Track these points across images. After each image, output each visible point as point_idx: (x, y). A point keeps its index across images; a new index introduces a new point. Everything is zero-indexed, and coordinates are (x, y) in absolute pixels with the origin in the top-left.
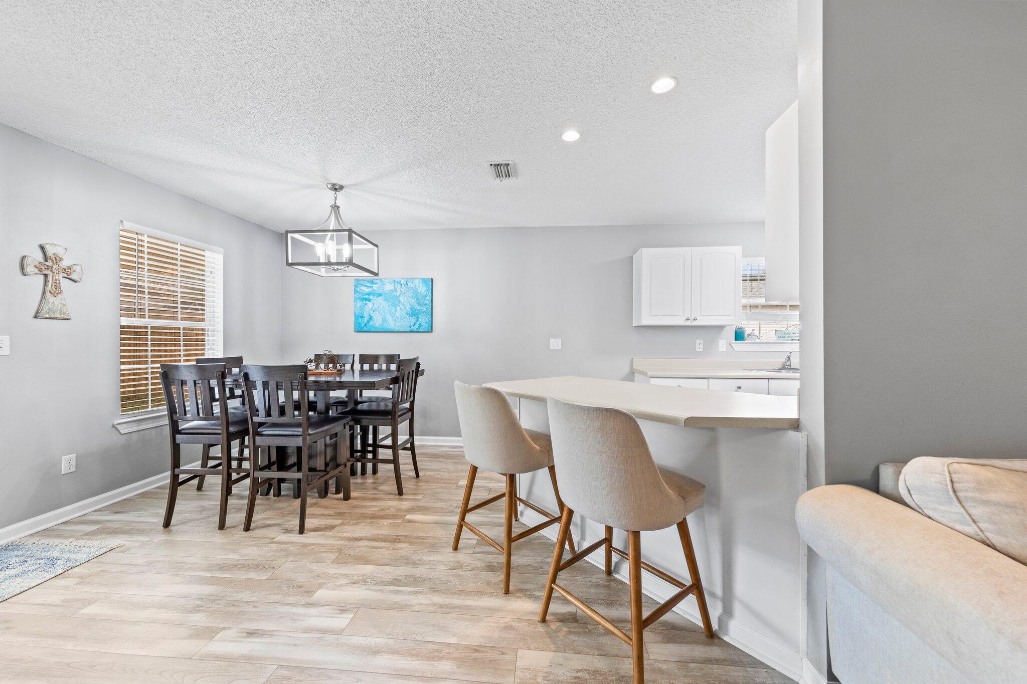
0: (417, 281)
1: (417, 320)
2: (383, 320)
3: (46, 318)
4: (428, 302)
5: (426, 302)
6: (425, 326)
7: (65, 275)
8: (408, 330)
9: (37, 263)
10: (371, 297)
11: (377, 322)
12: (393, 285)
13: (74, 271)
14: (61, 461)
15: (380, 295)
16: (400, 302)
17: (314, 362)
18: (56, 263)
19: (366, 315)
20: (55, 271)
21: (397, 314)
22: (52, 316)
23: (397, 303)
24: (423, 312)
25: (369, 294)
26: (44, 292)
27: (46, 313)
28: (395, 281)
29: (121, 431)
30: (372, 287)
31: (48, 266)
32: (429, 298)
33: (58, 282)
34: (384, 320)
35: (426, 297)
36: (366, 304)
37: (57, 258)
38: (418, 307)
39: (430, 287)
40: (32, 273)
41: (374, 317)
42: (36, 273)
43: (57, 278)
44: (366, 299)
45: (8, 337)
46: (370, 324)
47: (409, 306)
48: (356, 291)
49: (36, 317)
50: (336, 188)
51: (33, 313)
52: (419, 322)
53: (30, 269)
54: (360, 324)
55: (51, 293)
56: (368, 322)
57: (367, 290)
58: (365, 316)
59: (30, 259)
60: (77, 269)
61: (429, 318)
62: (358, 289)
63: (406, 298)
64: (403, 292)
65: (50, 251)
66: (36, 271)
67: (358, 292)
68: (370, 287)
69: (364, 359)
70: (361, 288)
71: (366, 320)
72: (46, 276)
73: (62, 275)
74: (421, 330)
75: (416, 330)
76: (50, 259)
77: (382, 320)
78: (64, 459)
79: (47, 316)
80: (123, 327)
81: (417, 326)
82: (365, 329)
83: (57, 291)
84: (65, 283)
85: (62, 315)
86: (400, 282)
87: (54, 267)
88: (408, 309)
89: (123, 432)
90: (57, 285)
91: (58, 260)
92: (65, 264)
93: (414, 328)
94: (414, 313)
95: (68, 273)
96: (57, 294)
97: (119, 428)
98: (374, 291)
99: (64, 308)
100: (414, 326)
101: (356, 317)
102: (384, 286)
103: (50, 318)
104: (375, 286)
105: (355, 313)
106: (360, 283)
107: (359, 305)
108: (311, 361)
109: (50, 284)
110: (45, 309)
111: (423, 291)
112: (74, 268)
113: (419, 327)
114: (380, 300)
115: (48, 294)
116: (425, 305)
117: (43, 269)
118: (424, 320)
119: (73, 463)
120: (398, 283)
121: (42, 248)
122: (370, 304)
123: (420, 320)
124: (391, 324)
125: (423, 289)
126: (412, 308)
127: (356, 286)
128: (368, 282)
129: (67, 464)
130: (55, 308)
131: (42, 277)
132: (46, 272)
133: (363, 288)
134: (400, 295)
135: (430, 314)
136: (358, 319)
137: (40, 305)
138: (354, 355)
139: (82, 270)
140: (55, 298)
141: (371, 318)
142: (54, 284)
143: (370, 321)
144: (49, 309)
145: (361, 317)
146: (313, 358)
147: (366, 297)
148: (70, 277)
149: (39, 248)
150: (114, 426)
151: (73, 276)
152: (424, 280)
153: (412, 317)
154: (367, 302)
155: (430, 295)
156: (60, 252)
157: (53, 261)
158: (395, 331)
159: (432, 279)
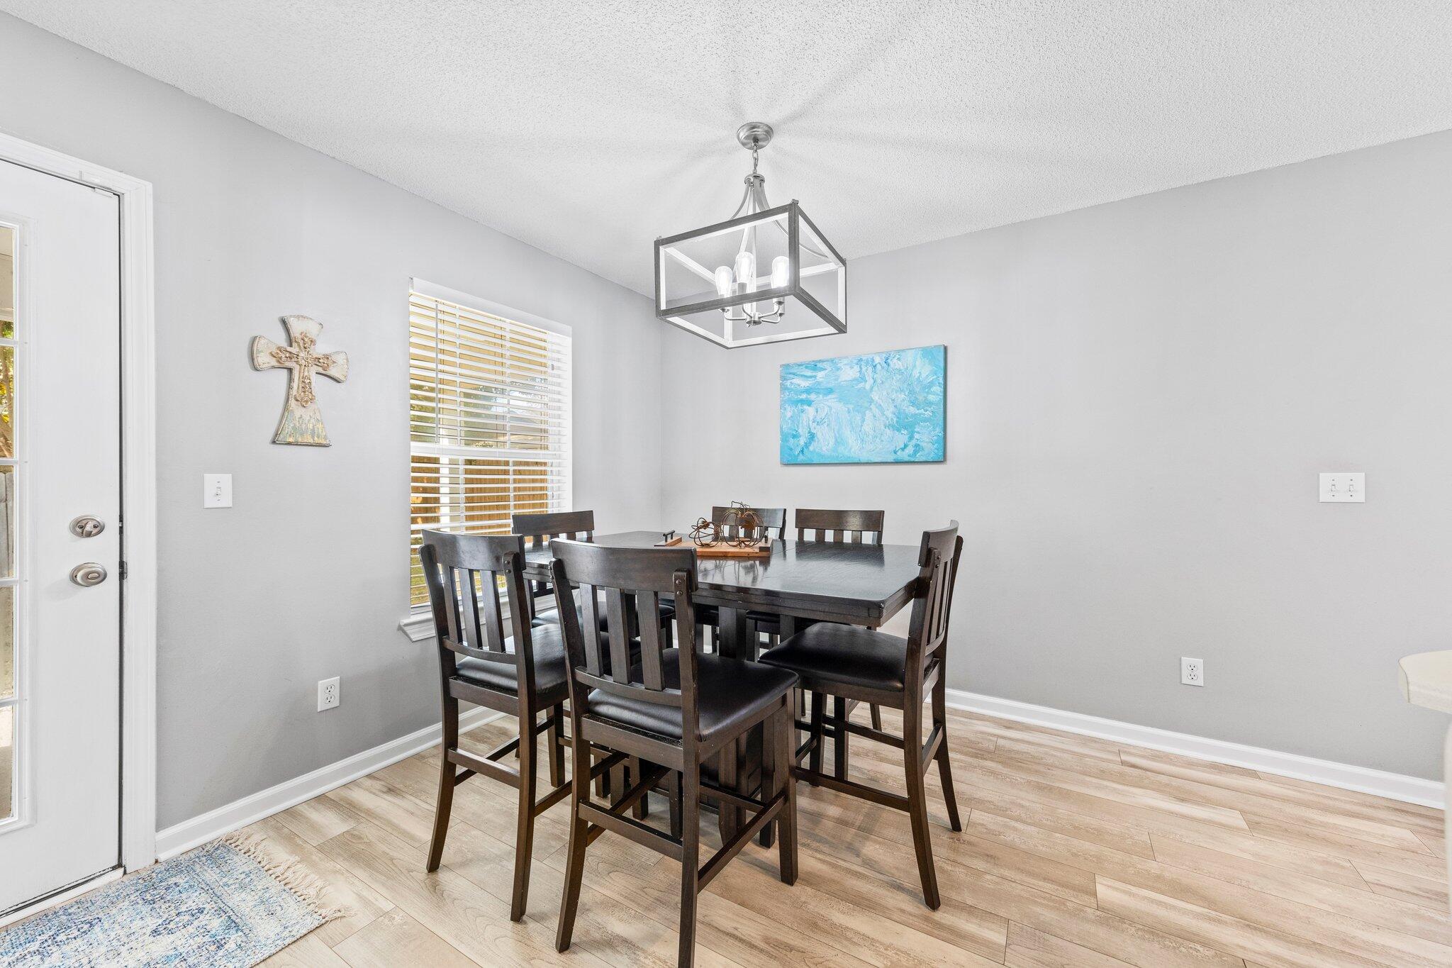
0: (909, 357)
1: (911, 438)
2: (836, 440)
3: (289, 444)
4: (935, 396)
5: (931, 398)
6: (930, 451)
7: (320, 370)
8: (891, 458)
9: (275, 351)
10: (813, 397)
11: (824, 445)
12: (857, 368)
13: (334, 362)
14: (317, 689)
15: (830, 391)
16: (871, 401)
17: (711, 526)
18: (305, 348)
19: (803, 432)
20: (303, 362)
21: (867, 427)
22: (300, 440)
23: (866, 405)
24: (925, 420)
25: (808, 391)
26: (287, 400)
27: (290, 435)
28: (861, 360)
29: (412, 637)
30: (815, 377)
31: (290, 353)
32: (938, 389)
33: (307, 381)
34: (839, 441)
35: (930, 387)
36: (803, 411)
37: (306, 340)
38: (912, 410)
39: (942, 365)
40: (266, 365)
41: (819, 435)
42: (273, 367)
43: (306, 374)
44: (802, 402)
45: (229, 477)
46: (811, 448)
47: (892, 409)
48: (784, 388)
49: (274, 442)
50: (757, 137)
51: (270, 436)
52: (914, 442)
53: (264, 359)
54: (791, 449)
55: (297, 400)
56: (807, 445)
57: (804, 384)
58: (801, 433)
59: (263, 341)
60: (340, 359)
61: (940, 433)
62: (788, 383)
63: (885, 393)
64: (879, 381)
65: (297, 328)
66: (274, 362)
67: (786, 388)
68: (811, 377)
69: (804, 518)
70: (794, 381)
71: (802, 441)
72: (290, 370)
73: (315, 369)
74: (919, 457)
75: (907, 459)
76: (296, 342)
77: (833, 440)
78: (322, 684)
79: (291, 440)
80: (416, 459)
81: (910, 450)
82: (801, 458)
83: (306, 397)
84: (318, 383)
85: (316, 438)
86: (873, 360)
87: (302, 354)
88: (890, 415)
89: (414, 637)
90: (306, 386)
91: (306, 343)
92: (320, 349)
93: (904, 456)
94: (904, 424)
95: (323, 365)
96: (307, 402)
97: (408, 632)
98: (819, 383)
99: (320, 426)
100: (903, 449)
101: (785, 438)
102: (838, 373)
103: (297, 444)
104: (820, 375)
105: (781, 428)
106: (792, 371)
107: (789, 414)
108: (706, 525)
109: (295, 385)
110: (288, 428)
111: (924, 375)
112: (334, 358)
113: (915, 452)
114: (831, 401)
115: (292, 402)
116: (930, 404)
117: (284, 359)
118: (926, 437)
119: (336, 692)
120: (867, 362)
121: (284, 322)
122: (810, 411)
123: (917, 436)
124: (854, 449)
125: (924, 371)
126: (899, 414)
127: (784, 378)
128: (806, 367)
129: (326, 694)
130: (304, 426)
131: (285, 373)
132: (288, 364)
133: (797, 381)
134: (872, 388)
135: (941, 423)
136: (787, 441)
137: (281, 422)
138: (785, 510)
139: (348, 361)
140: (304, 410)
141: (812, 437)
142: (301, 385)
143: (810, 443)
144: (294, 428)
145: (794, 436)
146: (709, 519)
147: (804, 396)
148: (328, 373)
149: (280, 325)
150: (400, 628)
151: (333, 372)
152: (927, 352)
153: (899, 430)
154: (806, 407)
155: (941, 381)
156: (311, 329)
157: (299, 346)
158: (862, 461)
159: (946, 348)
